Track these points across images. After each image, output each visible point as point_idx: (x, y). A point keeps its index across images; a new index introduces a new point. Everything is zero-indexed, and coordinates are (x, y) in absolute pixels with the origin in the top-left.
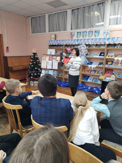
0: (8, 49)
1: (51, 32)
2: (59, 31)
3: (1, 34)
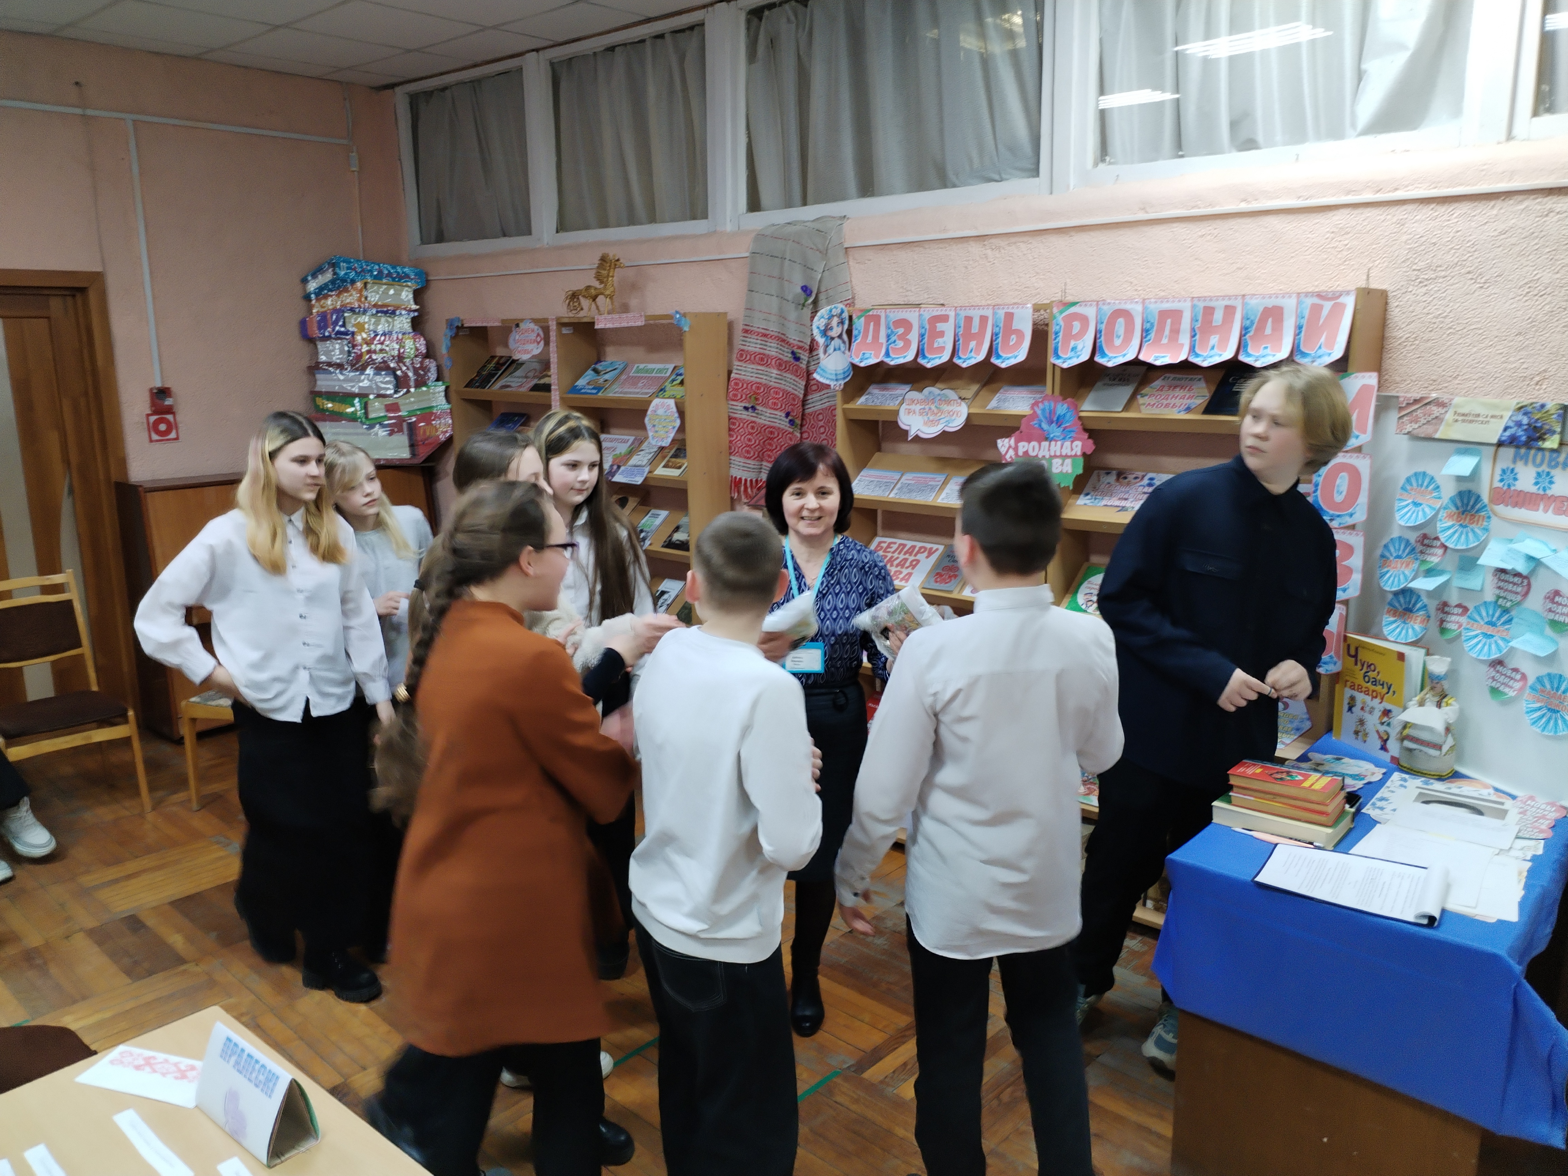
0: (170, 410)
2: (652, 219)
3: (95, 267)
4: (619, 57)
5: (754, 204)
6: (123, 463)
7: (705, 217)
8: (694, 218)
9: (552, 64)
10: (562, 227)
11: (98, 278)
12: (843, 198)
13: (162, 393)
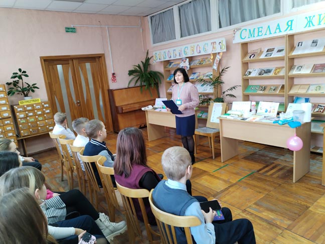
0: (115, 77)
1: (186, 36)
2: (199, 33)
3: (103, 53)
4: (192, 3)
5: (220, 27)
6: (108, 86)
7: (211, 30)
8: (208, 31)
9: (179, 7)
10: (182, 37)
11: (103, 54)
12: (239, 23)
13: (114, 74)
